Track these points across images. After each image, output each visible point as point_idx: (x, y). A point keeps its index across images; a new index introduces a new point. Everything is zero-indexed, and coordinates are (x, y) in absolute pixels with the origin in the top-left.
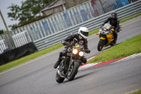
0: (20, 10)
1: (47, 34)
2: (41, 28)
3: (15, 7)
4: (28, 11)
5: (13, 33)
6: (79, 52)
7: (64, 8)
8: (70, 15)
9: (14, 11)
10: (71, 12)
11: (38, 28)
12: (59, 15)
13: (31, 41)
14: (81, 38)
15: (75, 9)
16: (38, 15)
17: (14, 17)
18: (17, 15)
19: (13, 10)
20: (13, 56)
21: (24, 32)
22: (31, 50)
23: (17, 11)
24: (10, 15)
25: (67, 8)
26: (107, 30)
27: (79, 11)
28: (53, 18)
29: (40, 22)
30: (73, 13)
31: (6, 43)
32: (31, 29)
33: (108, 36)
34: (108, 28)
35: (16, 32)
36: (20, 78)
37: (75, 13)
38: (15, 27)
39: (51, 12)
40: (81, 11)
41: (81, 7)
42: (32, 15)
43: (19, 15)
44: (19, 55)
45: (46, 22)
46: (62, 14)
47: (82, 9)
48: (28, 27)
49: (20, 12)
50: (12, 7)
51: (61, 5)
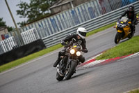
0: (29, 7)
1: (55, 32)
2: (49, 25)
3: (24, 4)
4: (36, 8)
5: (22, 30)
6: (76, 52)
7: (72, 5)
8: (77, 12)
9: (23, 9)
10: (79, 9)
11: (46, 25)
12: (67, 12)
13: (39, 38)
14: (79, 38)
15: (83, 7)
16: (46, 12)
17: (22, 14)
18: (26, 12)
19: (21, 8)
20: (21, 53)
21: (32, 29)
22: (40, 47)
23: (25, 8)
24: (19, 12)
25: (75, 5)
26: (124, 23)
27: (87, 9)
28: (61, 15)
29: (49, 19)
30: (80, 11)
31: (15, 40)
32: (40, 26)
33: (125, 29)
34: (125, 21)
35: (25, 29)
36: (29, 75)
37: (82, 10)
38: (23, 25)
39: (59, 9)
40: (89, 8)
41: (89, 4)
42: (41, 12)
43: (28, 12)
44: (28, 52)
45: (54, 19)
46: (70, 11)
47: (89, 6)
48: (37, 24)
49: (29, 10)
50: (21, 5)
51: (69, 3)
